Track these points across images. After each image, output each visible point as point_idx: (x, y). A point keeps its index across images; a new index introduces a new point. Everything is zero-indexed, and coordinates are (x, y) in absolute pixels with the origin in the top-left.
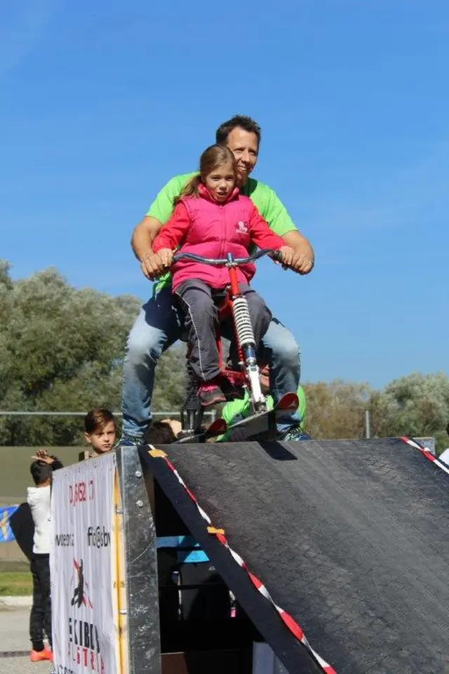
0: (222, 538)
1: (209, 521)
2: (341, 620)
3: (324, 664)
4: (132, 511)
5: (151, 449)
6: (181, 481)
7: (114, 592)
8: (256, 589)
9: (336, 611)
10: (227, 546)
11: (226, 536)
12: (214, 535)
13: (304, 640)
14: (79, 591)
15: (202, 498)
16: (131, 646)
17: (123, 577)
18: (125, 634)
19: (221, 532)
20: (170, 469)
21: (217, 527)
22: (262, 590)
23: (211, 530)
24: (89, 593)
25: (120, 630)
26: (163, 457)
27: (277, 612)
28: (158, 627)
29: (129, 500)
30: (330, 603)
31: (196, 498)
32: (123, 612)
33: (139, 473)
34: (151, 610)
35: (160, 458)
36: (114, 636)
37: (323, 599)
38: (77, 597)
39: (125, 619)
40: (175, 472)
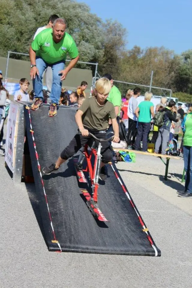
0: (32, 133)
1: (31, 128)
2: (48, 156)
3: (39, 165)
4: (21, 120)
5: (26, 106)
6: (30, 117)
7: (15, 139)
8: (34, 147)
9: (48, 154)
10: (33, 135)
11: (34, 133)
12: (31, 132)
13: (38, 159)
14: (11, 135)
15: (32, 122)
16: (16, 152)
17: (17, 136)
18: (16, 149)
19: (33, 132)
20: (28, 112)
21: (33, 130)
22: (35, 147)
23: (31, 131)
24: (12, 136)
25: (15, 148)
26: (29, 109)
27: (35, 152)
28: (23, 149)
29: (21, 117)
30: (48, 152)
31: (31, 122)
32: (16, 144)
33: (23, 111)
34: (22, 144)
35: (28, 109)
36: (14, 149)
37: (47, 151)
38: (10, 136)
39: (16, 145)
40: (30, 114)
